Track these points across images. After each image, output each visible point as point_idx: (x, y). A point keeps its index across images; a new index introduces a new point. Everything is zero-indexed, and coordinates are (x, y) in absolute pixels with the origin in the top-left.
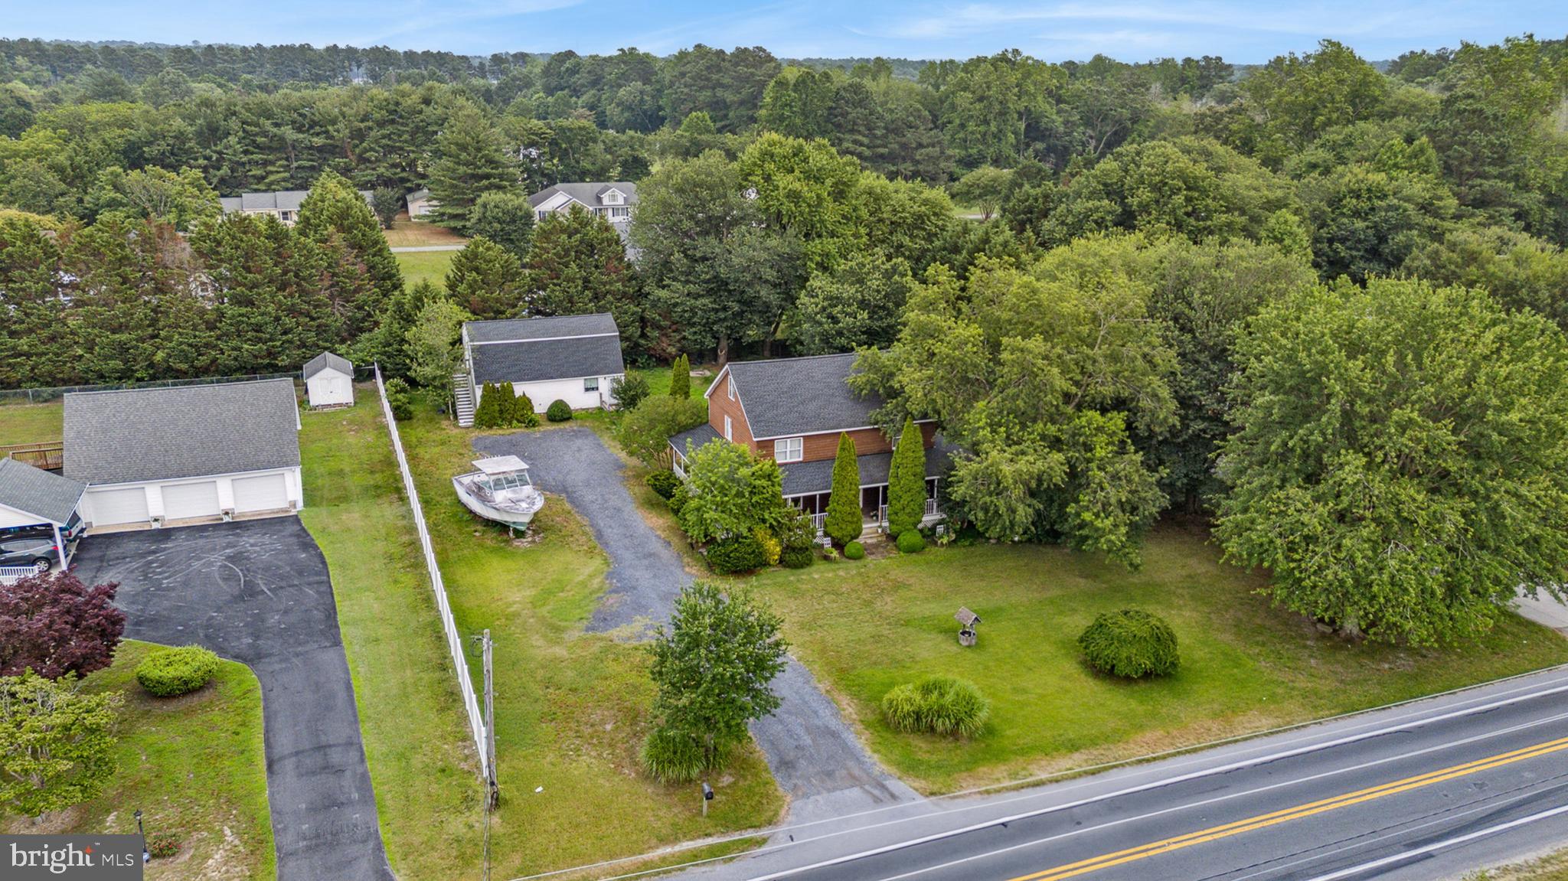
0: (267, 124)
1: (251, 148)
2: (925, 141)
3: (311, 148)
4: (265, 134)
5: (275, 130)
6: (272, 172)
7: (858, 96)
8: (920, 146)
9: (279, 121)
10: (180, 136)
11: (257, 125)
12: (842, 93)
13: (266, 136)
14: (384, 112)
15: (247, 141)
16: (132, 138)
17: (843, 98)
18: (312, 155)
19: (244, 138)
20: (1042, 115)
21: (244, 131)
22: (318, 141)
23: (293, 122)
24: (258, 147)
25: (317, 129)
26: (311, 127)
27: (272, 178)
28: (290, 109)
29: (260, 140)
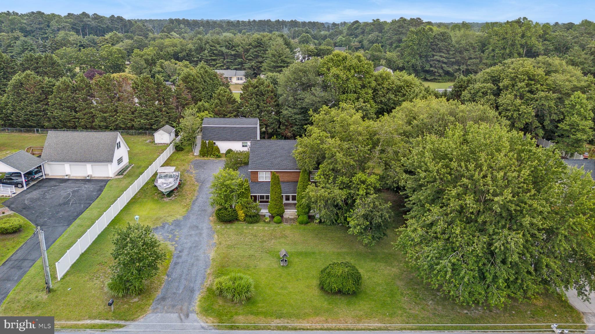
0: (218, 46)
1: (212, 55)
2: (473, 56)
3: (231, 55)
4: (216, 50)
5: (220, 48)
6: (218, 63)
7: (444, 37)
8: (470, 58)
9: (222, 45)
10: (190, 50)
11: (215, 47)
12: (437, 36)
13: (217, 51)
14: (256, 43)
15: (211, 52)
16: (176, 51)
17: (437, 38)
18: (232, 57)
19: (210, 51)
20: (534, 46)
21: (211, 49)
22: (233, 53)
23: (226, 46)
24: (214, 54)
25: (234, 48)
26: (232, 48)
27: (218, 65)
28: (225, 41)
29: (215, 52)
